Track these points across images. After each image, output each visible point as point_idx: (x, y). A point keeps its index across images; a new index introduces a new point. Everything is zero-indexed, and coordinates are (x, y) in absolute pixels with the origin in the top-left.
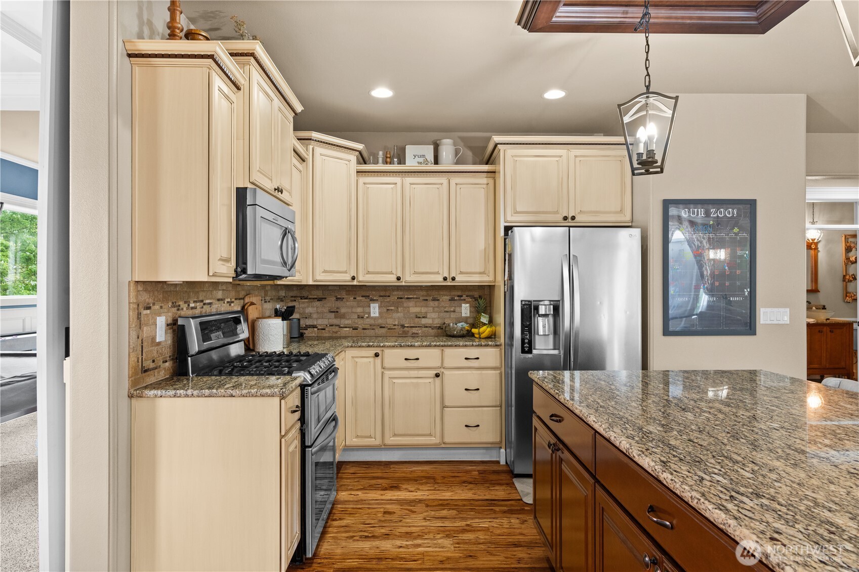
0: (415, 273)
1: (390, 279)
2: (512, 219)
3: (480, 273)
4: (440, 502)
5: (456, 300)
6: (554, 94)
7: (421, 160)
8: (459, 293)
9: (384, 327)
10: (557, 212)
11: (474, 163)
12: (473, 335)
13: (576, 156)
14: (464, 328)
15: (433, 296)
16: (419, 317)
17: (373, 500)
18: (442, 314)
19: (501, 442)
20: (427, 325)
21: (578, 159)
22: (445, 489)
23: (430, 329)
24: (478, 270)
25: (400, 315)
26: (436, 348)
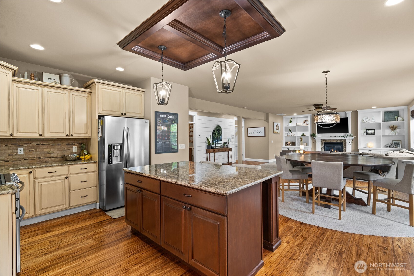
0: (50, 133)
1: (36, 136)
2: (102, 113)
3: (85, 133)
4: (77, 229)
5: (70, 145)
6: (120, 69)
7: (53, 81)
8: (72, 142)
9: (27, 159)
10: (119, 112)
11: (79, 87)
12: (81, 159)
13: (126, 92)
14: (76, 156)
15: (58, 143)
16: (50, 153)
17: (39, 240)
18: (62, 151)
19: (97, 200)
20: (54, 157)
21: (127, 93)
22: (76, 224)
23: (56, 158)
24: (83, 132)
25: (38, 153)
26: (65, 166)
